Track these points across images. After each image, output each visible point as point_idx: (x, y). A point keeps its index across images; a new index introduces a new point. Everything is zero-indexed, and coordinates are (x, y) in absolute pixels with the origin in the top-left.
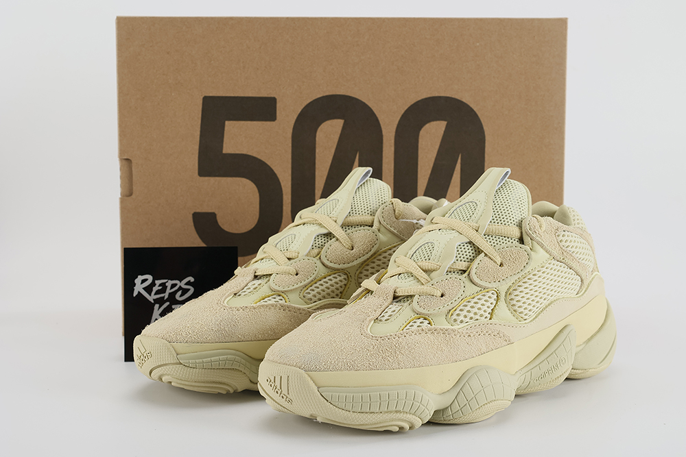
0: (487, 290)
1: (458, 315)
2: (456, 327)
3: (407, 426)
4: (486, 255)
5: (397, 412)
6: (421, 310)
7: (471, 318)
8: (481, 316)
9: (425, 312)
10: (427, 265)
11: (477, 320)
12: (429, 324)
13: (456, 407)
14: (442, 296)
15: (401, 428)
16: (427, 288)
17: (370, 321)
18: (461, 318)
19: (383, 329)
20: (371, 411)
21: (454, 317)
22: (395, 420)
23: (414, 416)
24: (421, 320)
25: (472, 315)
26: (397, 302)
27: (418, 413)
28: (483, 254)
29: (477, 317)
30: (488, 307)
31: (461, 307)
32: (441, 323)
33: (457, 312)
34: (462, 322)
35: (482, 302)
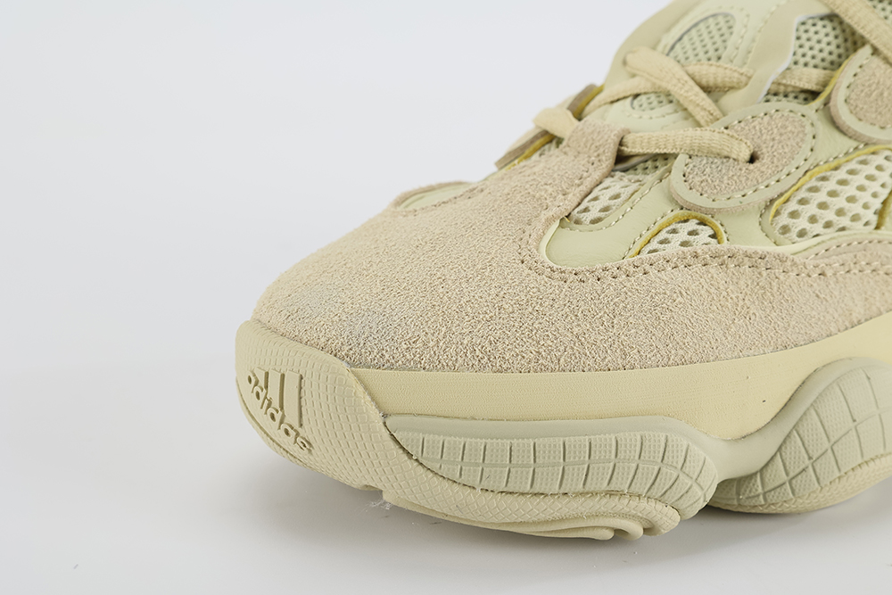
0: (872, 149)
1: (794, 215)
2: (786, 249)
3: (636, 529)
4: (875, 51)
5: (610, 493)
6: (693, 198)
7: (828, 225)
8: (855, 218)
9: (704, 202)
10: (711, 73)
11: (843, 229)
12: (714, 236)
13: (777, 474)
14: (752, 159)
15: (620, 535)
16: (710, 136)
17: (549, 222)
18: (802, 223)
19: (582, 247)
20: (537, 489)
21: (784, 219)
22: (604, 515)
23: (660, 506)
24: (692, 225)
25: (829, 215)
26: (625, 171)
27: (673, 496)
28: (865, 52)
29: (845, 221)
30: (875, 195)
31: (803, 194)
32: (749, 237)
33: (793, 206)
34: (802, 234)
35: (859, 180)
